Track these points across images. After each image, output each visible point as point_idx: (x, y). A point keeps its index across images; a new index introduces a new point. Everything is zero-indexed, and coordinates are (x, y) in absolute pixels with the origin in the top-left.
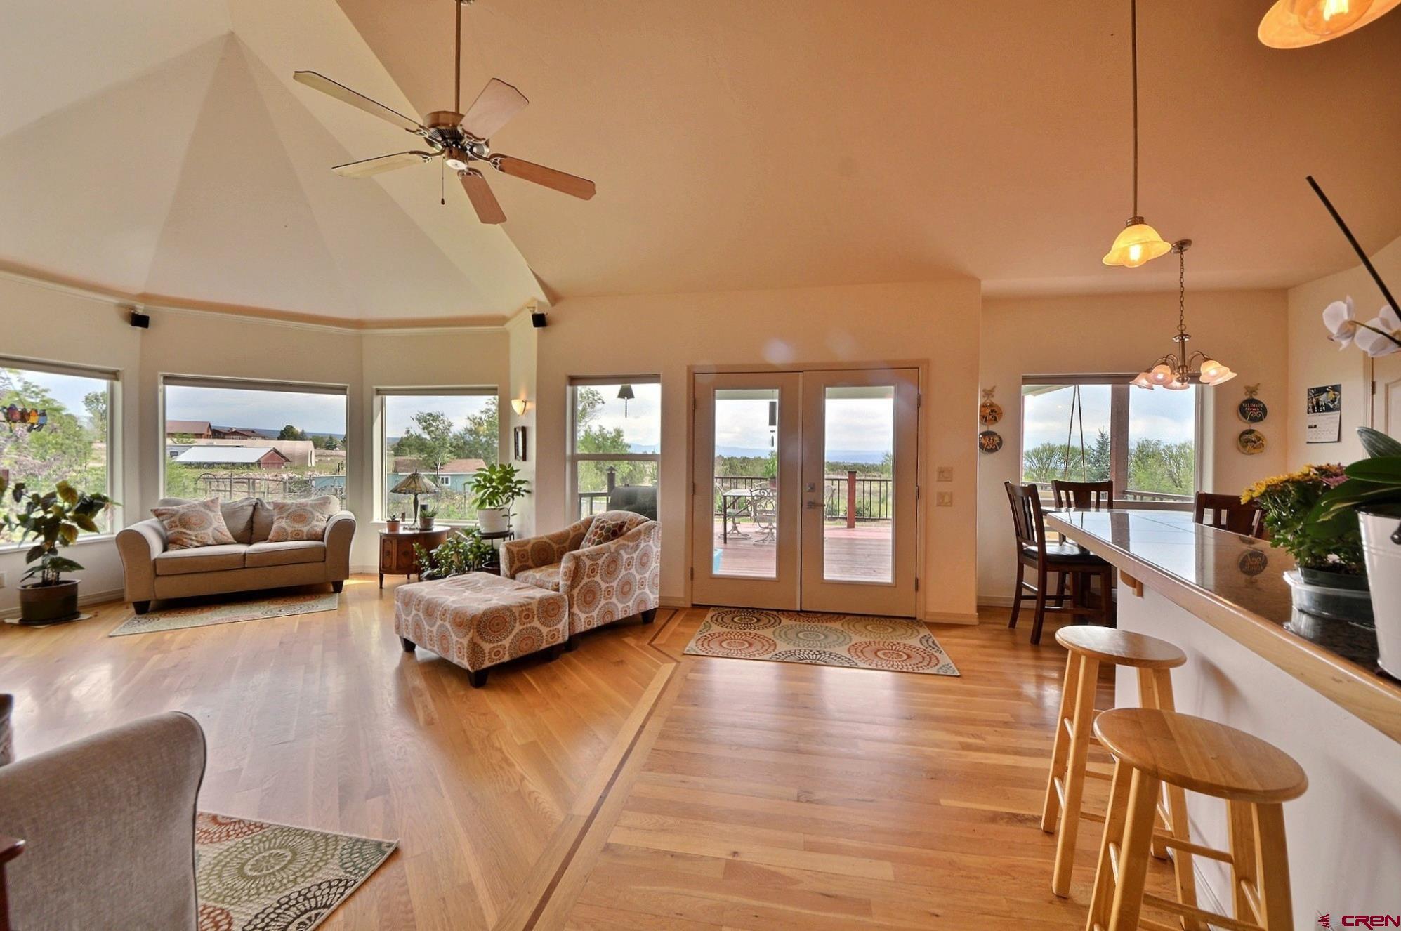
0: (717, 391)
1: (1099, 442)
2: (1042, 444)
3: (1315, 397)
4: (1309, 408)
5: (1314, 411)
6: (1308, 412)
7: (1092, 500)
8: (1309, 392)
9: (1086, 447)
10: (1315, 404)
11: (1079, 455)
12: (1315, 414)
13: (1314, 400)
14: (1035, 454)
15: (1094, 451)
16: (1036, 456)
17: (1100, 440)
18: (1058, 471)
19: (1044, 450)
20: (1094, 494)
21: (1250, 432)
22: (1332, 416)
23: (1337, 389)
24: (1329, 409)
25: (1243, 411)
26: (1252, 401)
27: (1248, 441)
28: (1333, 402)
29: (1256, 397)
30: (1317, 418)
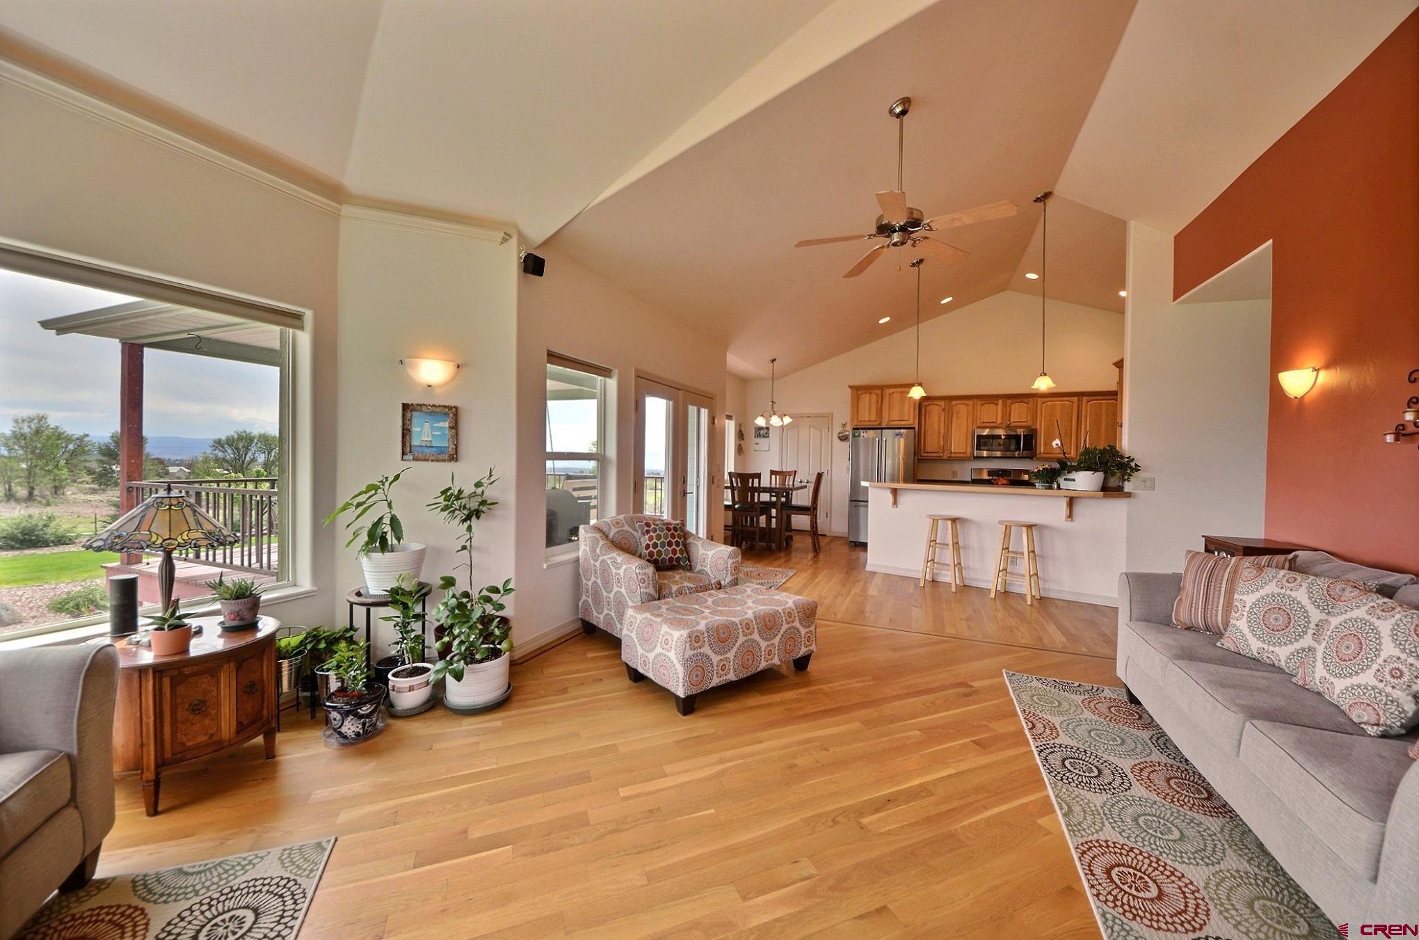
3: (758, 431)
5: (758, 437)
6: (755, 437)
8: (755, 428)
10: (758, 434)
21: (740, 445)
22: (766, 440)
23: (768, 429)
24: (764, 437)
25: (739, 435)
26: (741, 431)
27: (740, 449)
28: (767, 434)
29: (742, 429)
30: (759, 440)
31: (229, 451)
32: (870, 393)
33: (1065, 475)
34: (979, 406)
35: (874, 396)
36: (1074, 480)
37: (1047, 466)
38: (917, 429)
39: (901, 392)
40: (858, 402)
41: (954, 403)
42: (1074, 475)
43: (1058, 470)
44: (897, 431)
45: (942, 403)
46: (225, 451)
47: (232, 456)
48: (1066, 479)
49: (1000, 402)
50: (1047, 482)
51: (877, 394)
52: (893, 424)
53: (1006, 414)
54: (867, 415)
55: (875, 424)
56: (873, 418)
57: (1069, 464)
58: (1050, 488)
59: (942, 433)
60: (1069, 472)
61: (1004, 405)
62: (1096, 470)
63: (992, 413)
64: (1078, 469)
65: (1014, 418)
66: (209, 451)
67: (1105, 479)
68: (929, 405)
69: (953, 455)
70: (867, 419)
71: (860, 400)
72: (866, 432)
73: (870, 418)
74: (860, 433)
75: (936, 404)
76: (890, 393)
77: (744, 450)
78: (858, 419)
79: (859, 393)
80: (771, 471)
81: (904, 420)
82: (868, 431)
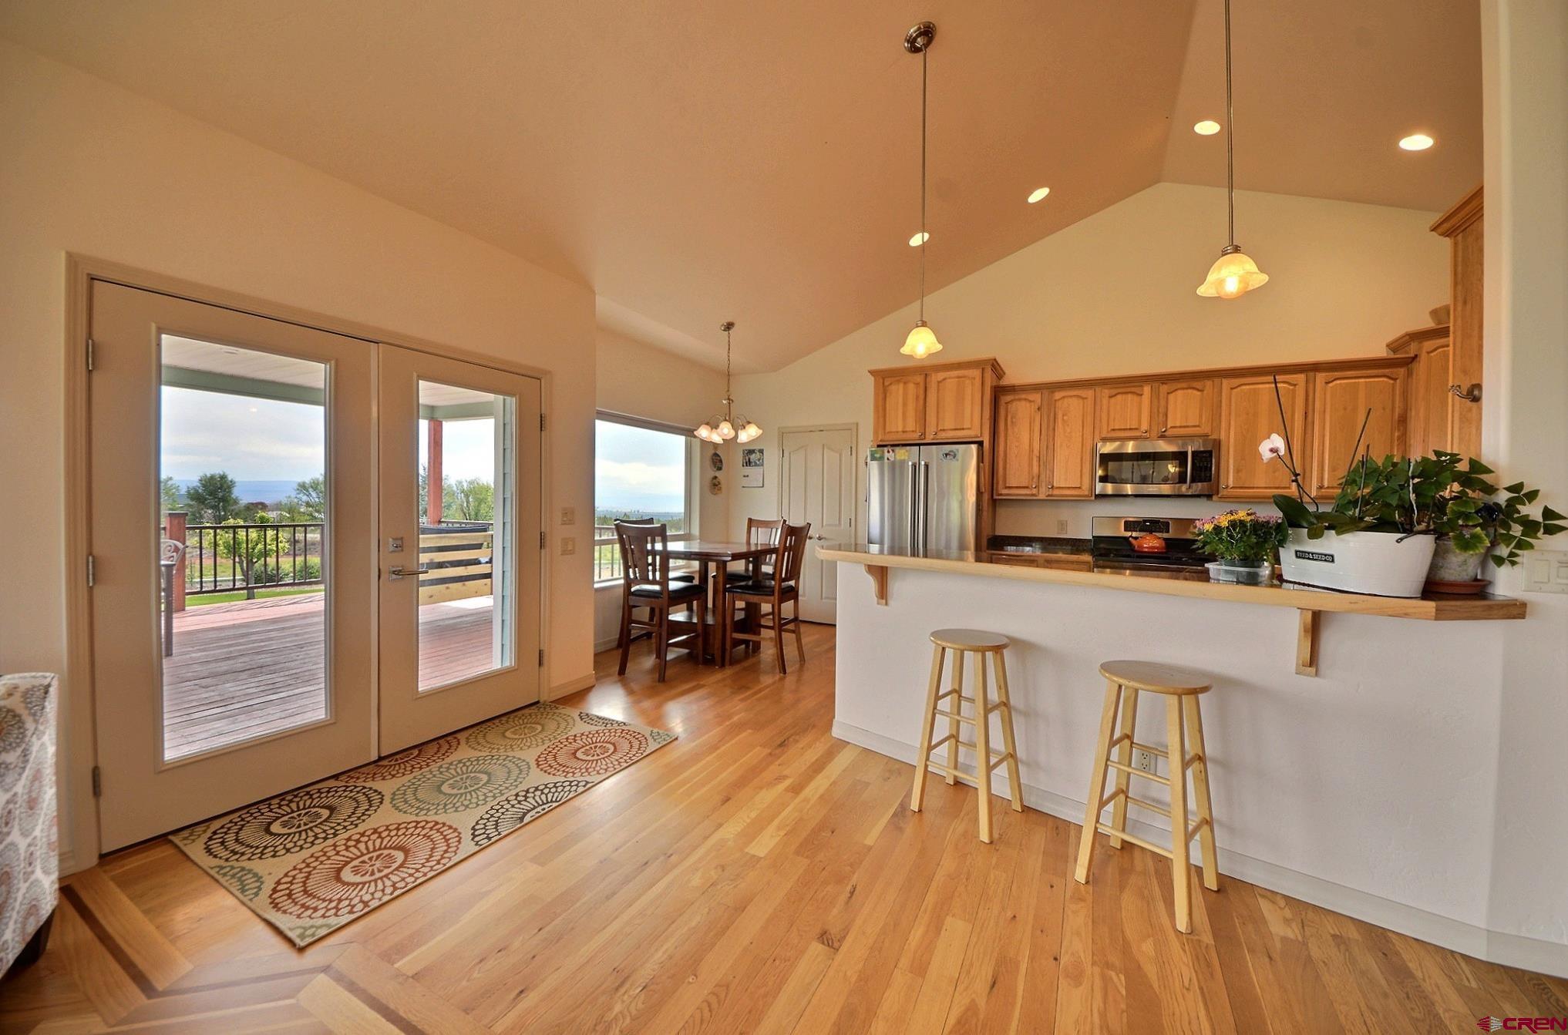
0: (164, 336)
3: (747, 455)
4: (744, 464)
6: (743, 466)
8: (744, 452)
10: (747, 460)
12: (747, 467)
21: (716, 477)
22: (759, 470)
23: (761, 451)
24: (756, 465)
25: (713, 462)
26: (716, 455)
27: (715, 485)
28: (759, 460)
29: (717, 452)
30: (748, 470)
31: (314, 494)
32: (905, 383)
33: (1298, 541)
34: (1105, 401)
35: (911, 386)
36: (1330, 558)
37: (1242, 515)
38: (986, 444)
39: (959, 377)
40: (885, 399)
41: (1058, 395)
42: (1331, 542)
43: (1279, 526)
44: (948, 448)
45: (1036, 397)
46: (309, 495)
47: (317, 500)
48: (1300, 555)
49: (1147, 389)
50: (1246, 561)
51: (917, 384)
52: (943, 436)
53: (1160, 413)
54: (902, 423)
55: (914, 437)
56: (911, 425)
57: (1312, 509)
58: (1252, 580)
59: (1036, 452)
60: (1315, 535)
61: (1155, 396)
62: (1406, 529)
63: (1134, 411)
64: (1340, 523)
65: (1175, 419)
66: (293, 494)
67: (1438, 554)
68: (1012, 401)
69: (1056, 492)
70: (900, 429)
71: (888, 395)
72: (893, 451)
73: (904, 427)
74: (883, 452)
75: (1025, 399)
76: (939, 380)
77: (723, 486)
78: (885, 428)
79: (886, 384)
80: (750, 520)
81: (963, 429)
82: (897, 449)
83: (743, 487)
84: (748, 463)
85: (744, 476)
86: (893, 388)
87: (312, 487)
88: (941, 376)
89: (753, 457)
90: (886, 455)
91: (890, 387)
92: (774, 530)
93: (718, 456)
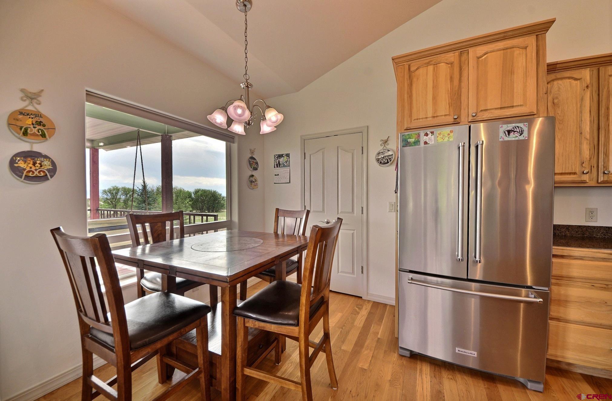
1: (142, 185)
2: (112, 186)
3: (278, 159)
4: (275, 165)
5: (277, 167)
6: (274, 167)
7: (167, 228)
8: (274, 156)
9: (135, 188)
10: (278, 163)
11: (132, 192)
12: (278, 168)
13: (277, 161)
14: (109, 191)
15: (140, 189)
16: (110, 193)
17: (143, 184)
18: (121, 200)
19: (114, 189)
20: (168, 223)
21: (252, 176)
22: (287, 169)
23: (288, 155)
24: (284, 166)
25: (250, 164)
26: (252, 158)
27: (251, 182)
28: (286, 162)
29: (254, 156)
30: (278, 170)
32: (436, 64)
35: (443, 67)
39: (505, 49)
40: (411, 85)
45: (584, 73)
51: (451, 63)
52: (485, 117)
55: (448, 121)
56: (444, 109)
70: (430, 114)
71: (415, 80)
72: (432, 133)
73: (435, 111)
74: (419, 136)
75: (569, 78)
76: (479, 55)
77: (259, 182)
78: (410, 116)
79: (412, 69)
80: (277, 210)
81: (513, 107)
82: (437, 131)
83: (275, 183)
84: (278, 165)
85: (276, 175)
86: (421, 71)
87: (108, 192)
88: (480, 50)
89: (282, 160)
90: (423, 138)
91: (417, 72)
92: (299, 220)
93: (254, 159)
